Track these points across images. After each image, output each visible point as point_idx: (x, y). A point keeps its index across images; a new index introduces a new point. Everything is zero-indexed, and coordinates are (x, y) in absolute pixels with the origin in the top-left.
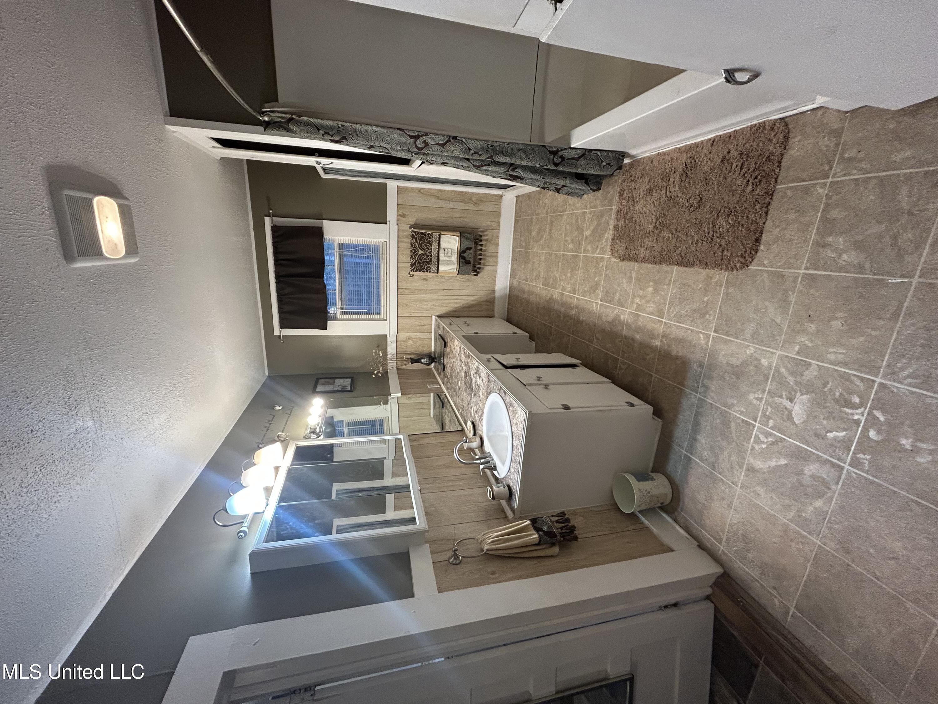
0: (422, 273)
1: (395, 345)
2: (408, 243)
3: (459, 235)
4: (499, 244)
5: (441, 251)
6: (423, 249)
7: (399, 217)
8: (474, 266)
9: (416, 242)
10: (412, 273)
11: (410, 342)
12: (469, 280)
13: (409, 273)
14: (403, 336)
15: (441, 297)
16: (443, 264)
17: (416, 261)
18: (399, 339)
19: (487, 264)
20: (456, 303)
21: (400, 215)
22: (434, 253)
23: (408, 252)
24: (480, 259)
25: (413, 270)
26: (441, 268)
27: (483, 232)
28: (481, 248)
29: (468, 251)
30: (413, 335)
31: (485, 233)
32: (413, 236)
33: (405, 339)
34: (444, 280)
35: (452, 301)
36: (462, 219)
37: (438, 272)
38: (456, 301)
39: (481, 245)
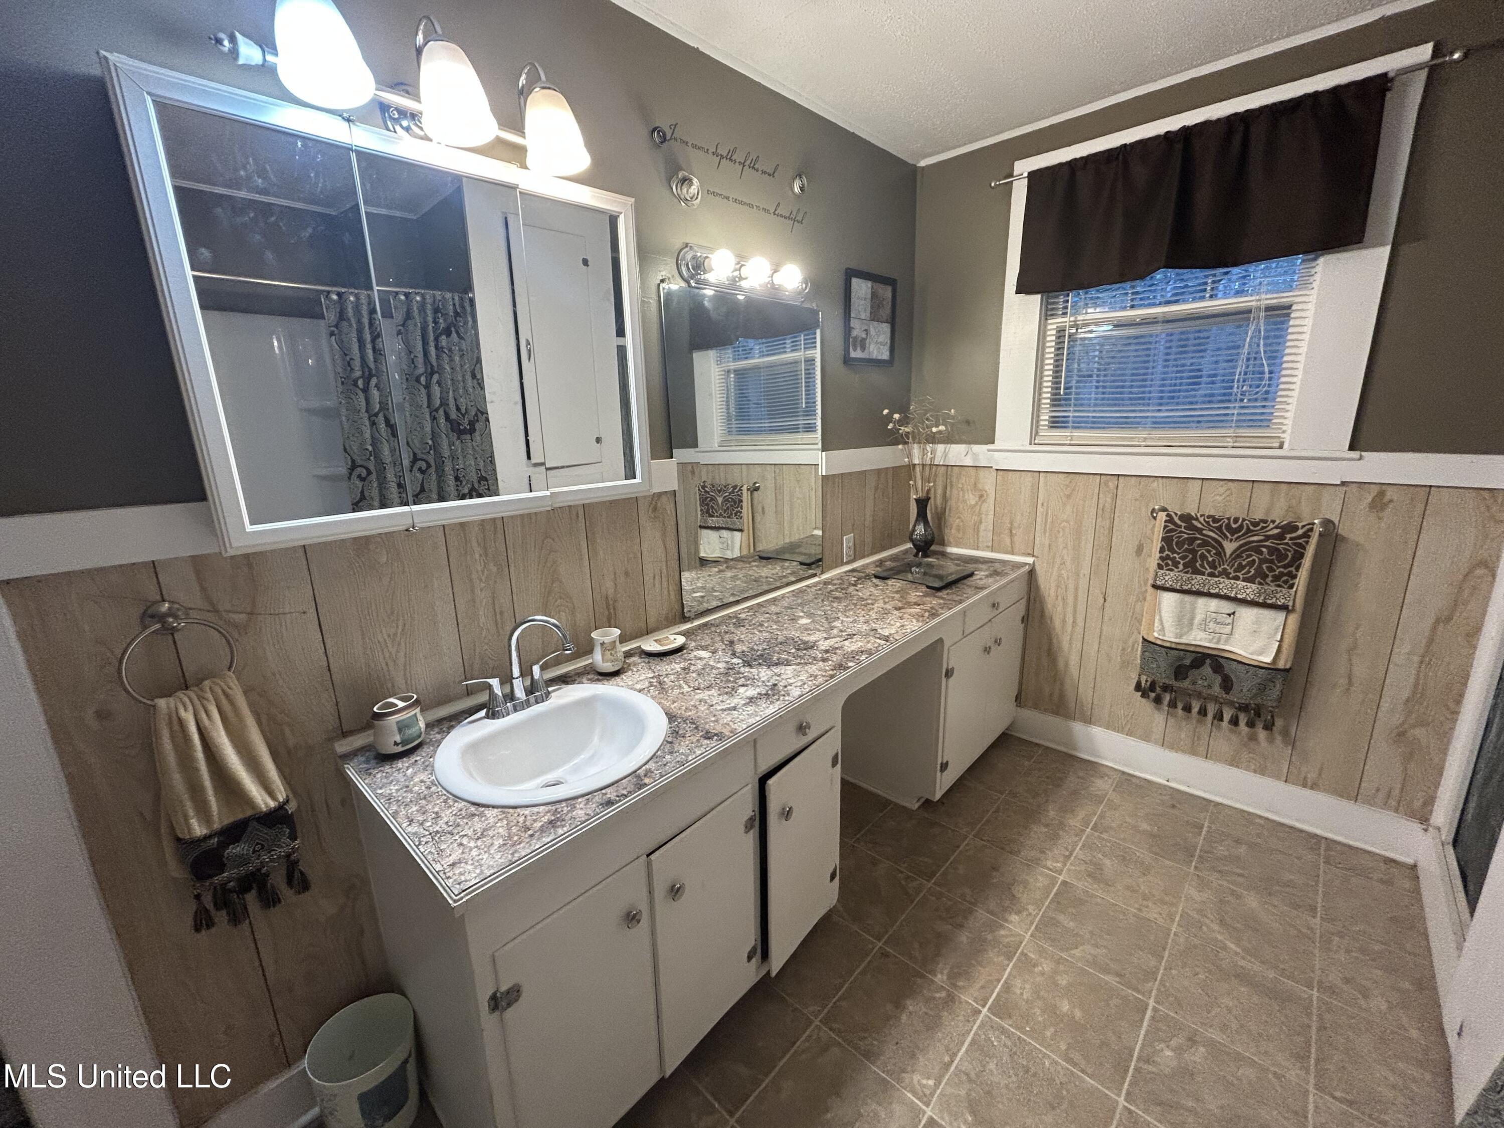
0: (1157, 544)
1: (968, 462)
2: (1268, 511)
3: (1281, 665)
4: (1234, 769)
5: (1227, 606)
6: (1237, 554)
7: (1375, 490)
8: (1166, 688)
9: (1268, 538)
10: (1162, 516)
11: (972, 499)
12: (1125, 664)
13: (1164, 509)
14: (988, 482)
15: (1083, 584)
16: (1182, 602)
17: (1200, 531)
18: (982, 473)
19: (1172, 721)
20: (1064, 621)
21: (1381, 494)
22: (1225, 585)
23: (1234, 511)
24: (1187, 709)
25: (1170, 520)
26: (1168, 600)
27: (1285, 733)
28: (1227, 717)
29: (1218, 679)
30: (989, 506)
31: (1279, 738)
32: (1291, 527)
33: (980, 486)
34: (1132, 599)
35: (1070, 610)
36: (1343, 681)
37: (1155, 587)
38: (1070, 621)
39: (1235, 722)
